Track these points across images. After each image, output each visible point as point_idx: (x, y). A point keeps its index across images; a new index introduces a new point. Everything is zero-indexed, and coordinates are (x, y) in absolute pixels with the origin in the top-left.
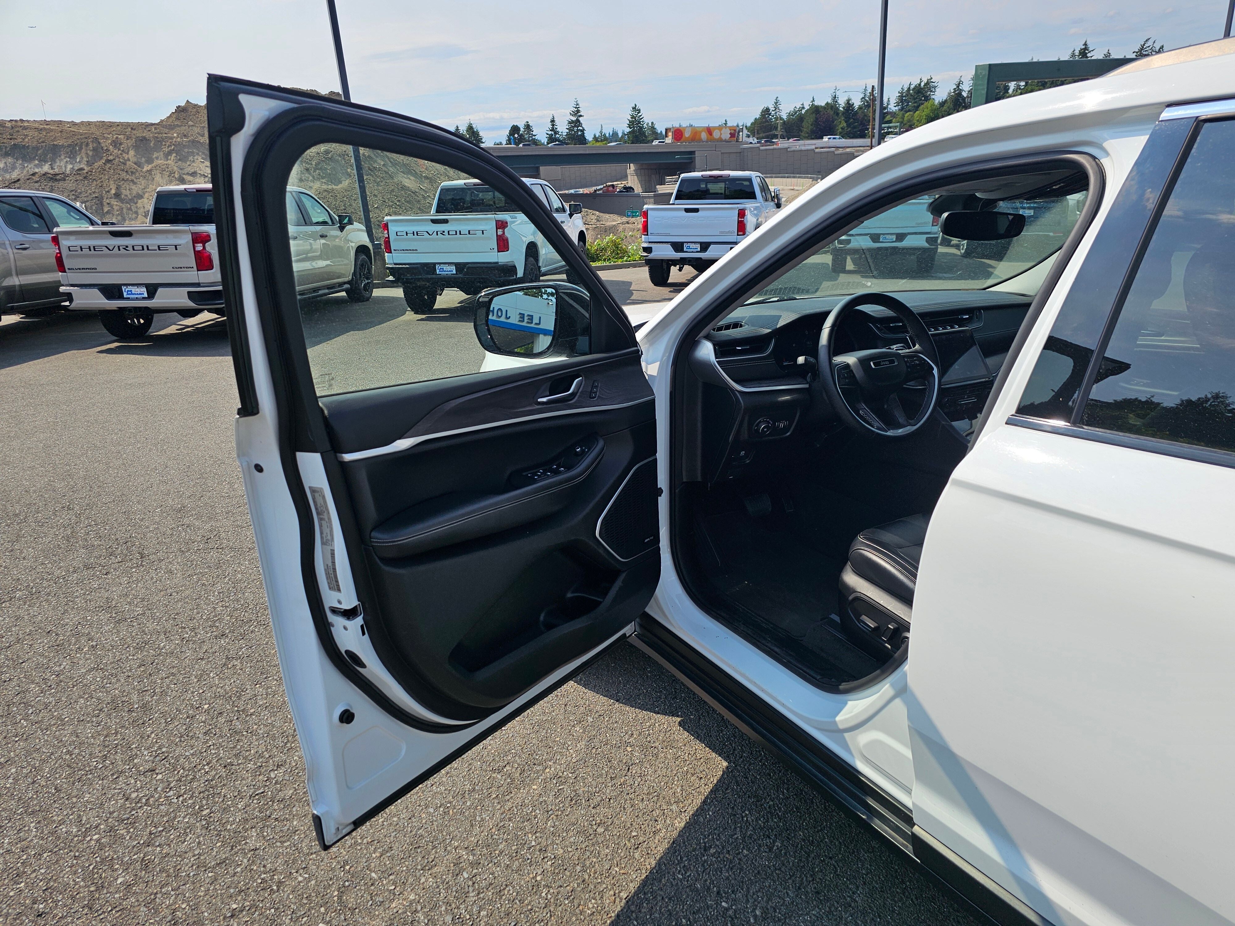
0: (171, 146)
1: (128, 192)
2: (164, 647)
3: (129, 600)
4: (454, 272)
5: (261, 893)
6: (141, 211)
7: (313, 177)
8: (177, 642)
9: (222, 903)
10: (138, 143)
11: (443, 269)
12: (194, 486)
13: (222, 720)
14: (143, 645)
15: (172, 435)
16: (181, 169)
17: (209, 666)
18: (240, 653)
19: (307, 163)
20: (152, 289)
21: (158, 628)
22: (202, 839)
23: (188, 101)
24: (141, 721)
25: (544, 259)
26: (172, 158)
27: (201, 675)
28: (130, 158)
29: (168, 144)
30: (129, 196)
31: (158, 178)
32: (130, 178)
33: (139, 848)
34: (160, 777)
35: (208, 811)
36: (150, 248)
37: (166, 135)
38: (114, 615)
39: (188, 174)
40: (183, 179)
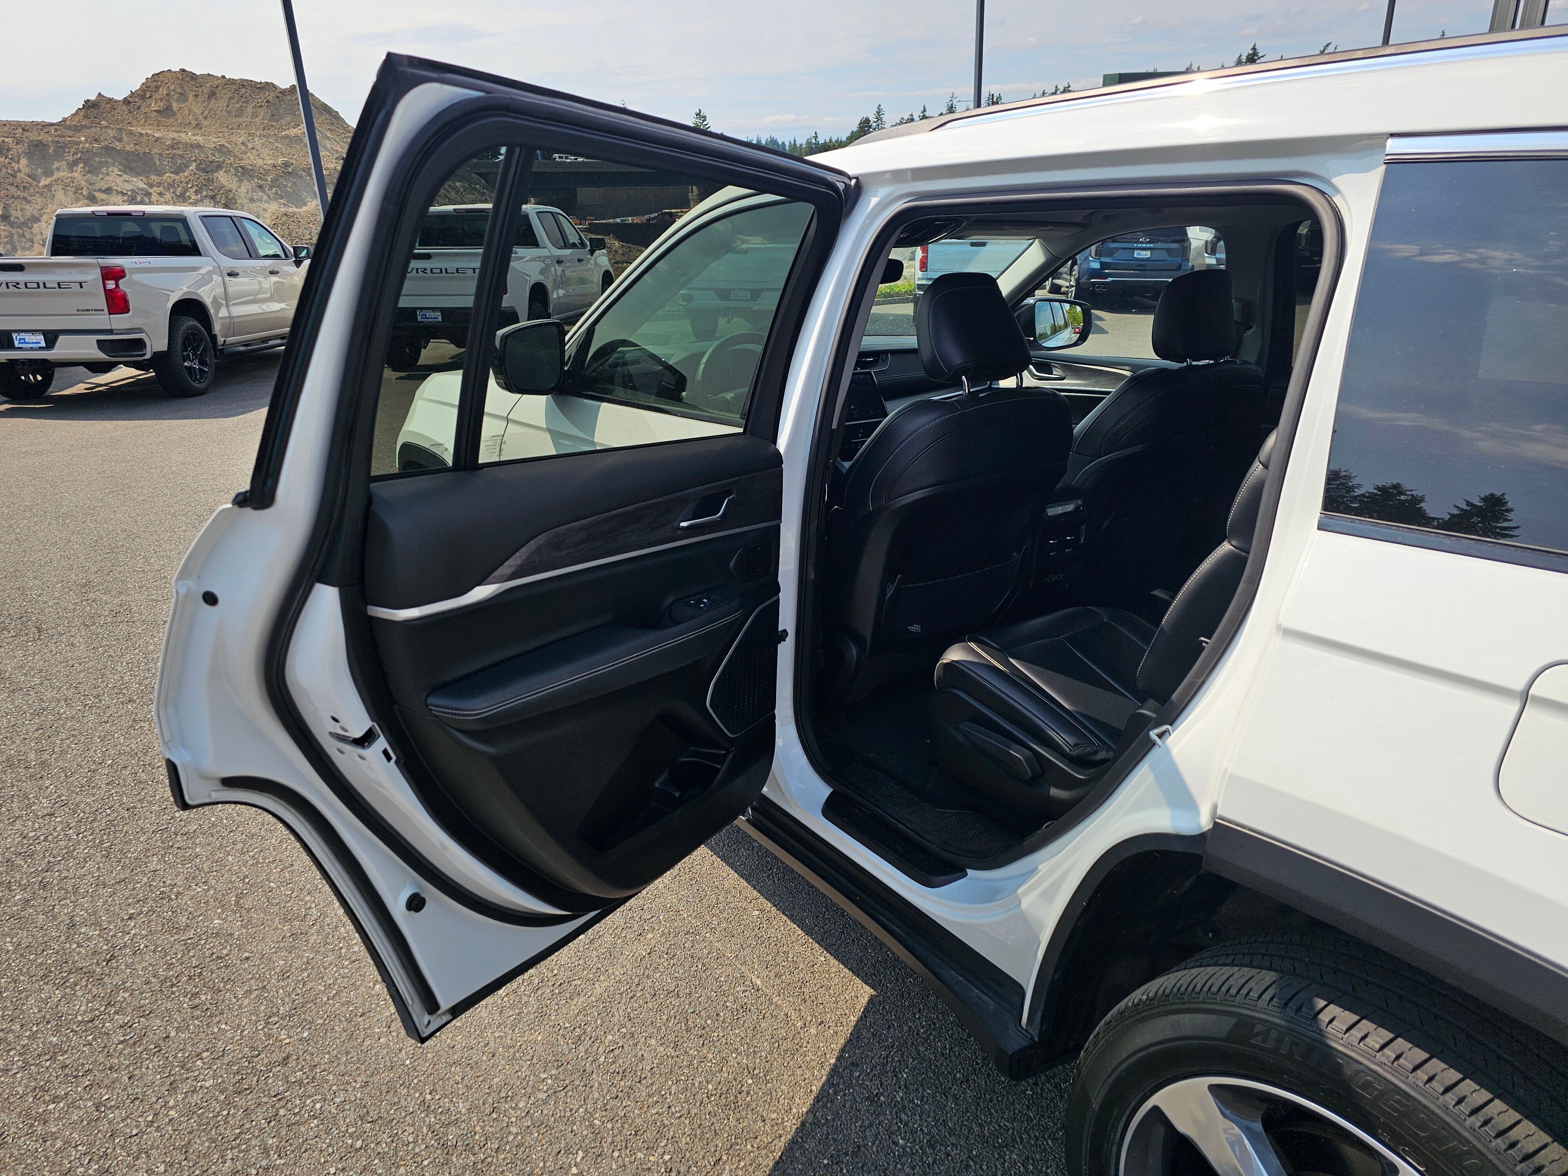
0: (77, 153)
1: (19, 214)
2: (65, 712)
3: (24, 672)
4: (440, 319)
5: (160, 901)
6: (37, 238)
7: (269, 196)
8: (79, 708)
9: (121, 909)
10: (32, 149)
11: (426, 315)
12: (102, 561)
13: (126, 772)
14: (41, 711)
15: (77, 507)
16: (91, 184)
17: (114, 728)
18: (149, 716)
19: (260, 178)
20: (51, 338)
21: (58, 696)
22: (101, 865)
23: (100, 94)
24: (39, 776)
25: (555, 305)
26: (79, 170)
27: (105, 736)
28: (21, 168)
29: (72, 151)
30: (21, 218)
31: (60, 194)
32: (22, 195)
33: (37, 873)
34: (59, 819)
35: (109, 844)
36: (47, 285)
37: (70, 139)
38: (8, 686)
39: (100, 190)
40: (94, 197)
